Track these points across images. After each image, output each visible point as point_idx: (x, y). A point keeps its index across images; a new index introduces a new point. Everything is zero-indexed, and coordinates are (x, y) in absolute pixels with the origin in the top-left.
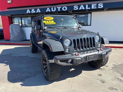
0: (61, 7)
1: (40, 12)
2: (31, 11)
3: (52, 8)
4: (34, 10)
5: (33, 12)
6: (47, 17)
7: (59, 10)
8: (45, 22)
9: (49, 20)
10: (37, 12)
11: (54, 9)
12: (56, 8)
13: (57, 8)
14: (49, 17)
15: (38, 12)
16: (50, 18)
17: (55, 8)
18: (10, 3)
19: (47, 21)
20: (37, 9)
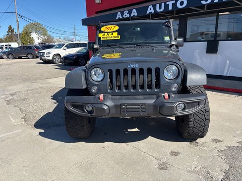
0: (174, 2)
1: (136, 15)
2: (122, 16)
3: (158, 6)
4: (127, 11)
5: (126, 16)
6: (107, 26)
7: (170, 8)
8: (100, 35)
9: (109, 31)
10: (132, 16)
11: (160, 8)
12: (165, 3)
13: (167, 3)
14: (110, 26)
15: (134, 15)
16: (112, 28)
17: (163, 5)
18: (99, 3)
19: (106, 34)
20: (132, 10)
